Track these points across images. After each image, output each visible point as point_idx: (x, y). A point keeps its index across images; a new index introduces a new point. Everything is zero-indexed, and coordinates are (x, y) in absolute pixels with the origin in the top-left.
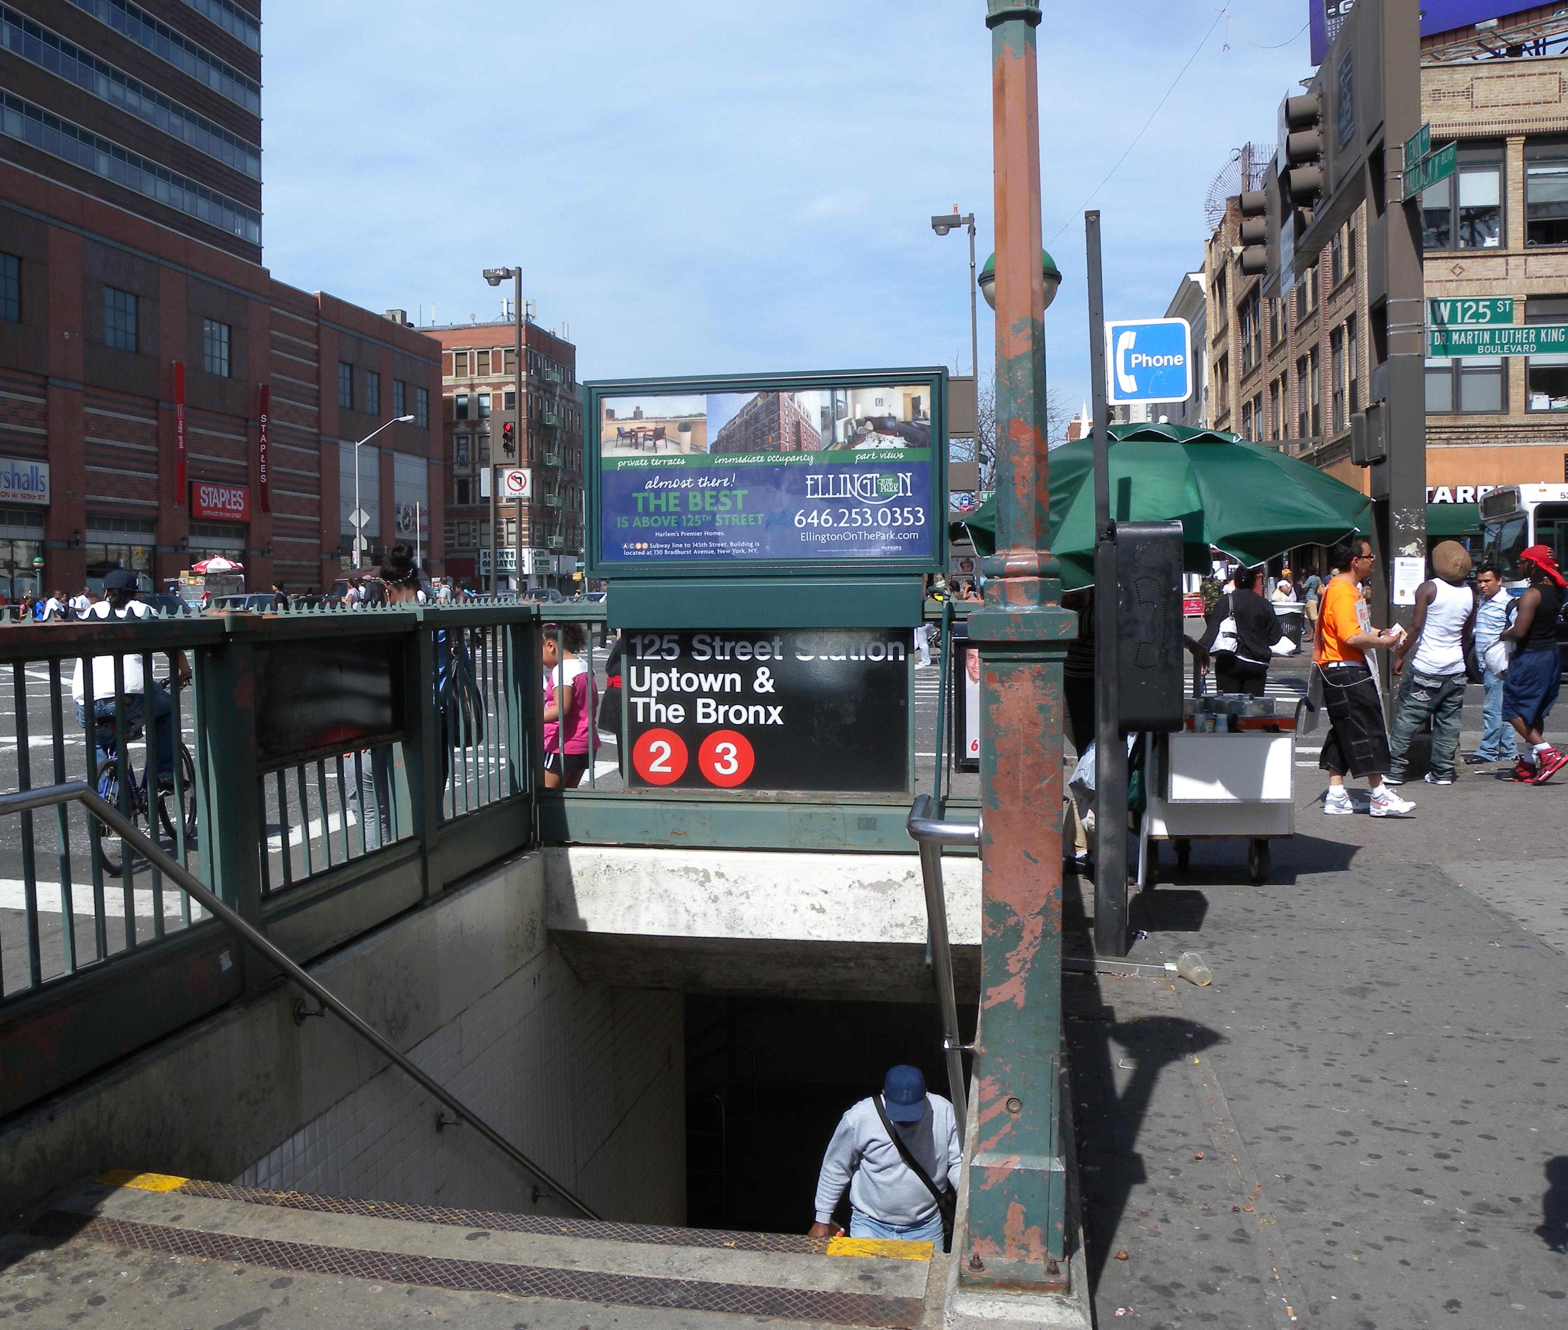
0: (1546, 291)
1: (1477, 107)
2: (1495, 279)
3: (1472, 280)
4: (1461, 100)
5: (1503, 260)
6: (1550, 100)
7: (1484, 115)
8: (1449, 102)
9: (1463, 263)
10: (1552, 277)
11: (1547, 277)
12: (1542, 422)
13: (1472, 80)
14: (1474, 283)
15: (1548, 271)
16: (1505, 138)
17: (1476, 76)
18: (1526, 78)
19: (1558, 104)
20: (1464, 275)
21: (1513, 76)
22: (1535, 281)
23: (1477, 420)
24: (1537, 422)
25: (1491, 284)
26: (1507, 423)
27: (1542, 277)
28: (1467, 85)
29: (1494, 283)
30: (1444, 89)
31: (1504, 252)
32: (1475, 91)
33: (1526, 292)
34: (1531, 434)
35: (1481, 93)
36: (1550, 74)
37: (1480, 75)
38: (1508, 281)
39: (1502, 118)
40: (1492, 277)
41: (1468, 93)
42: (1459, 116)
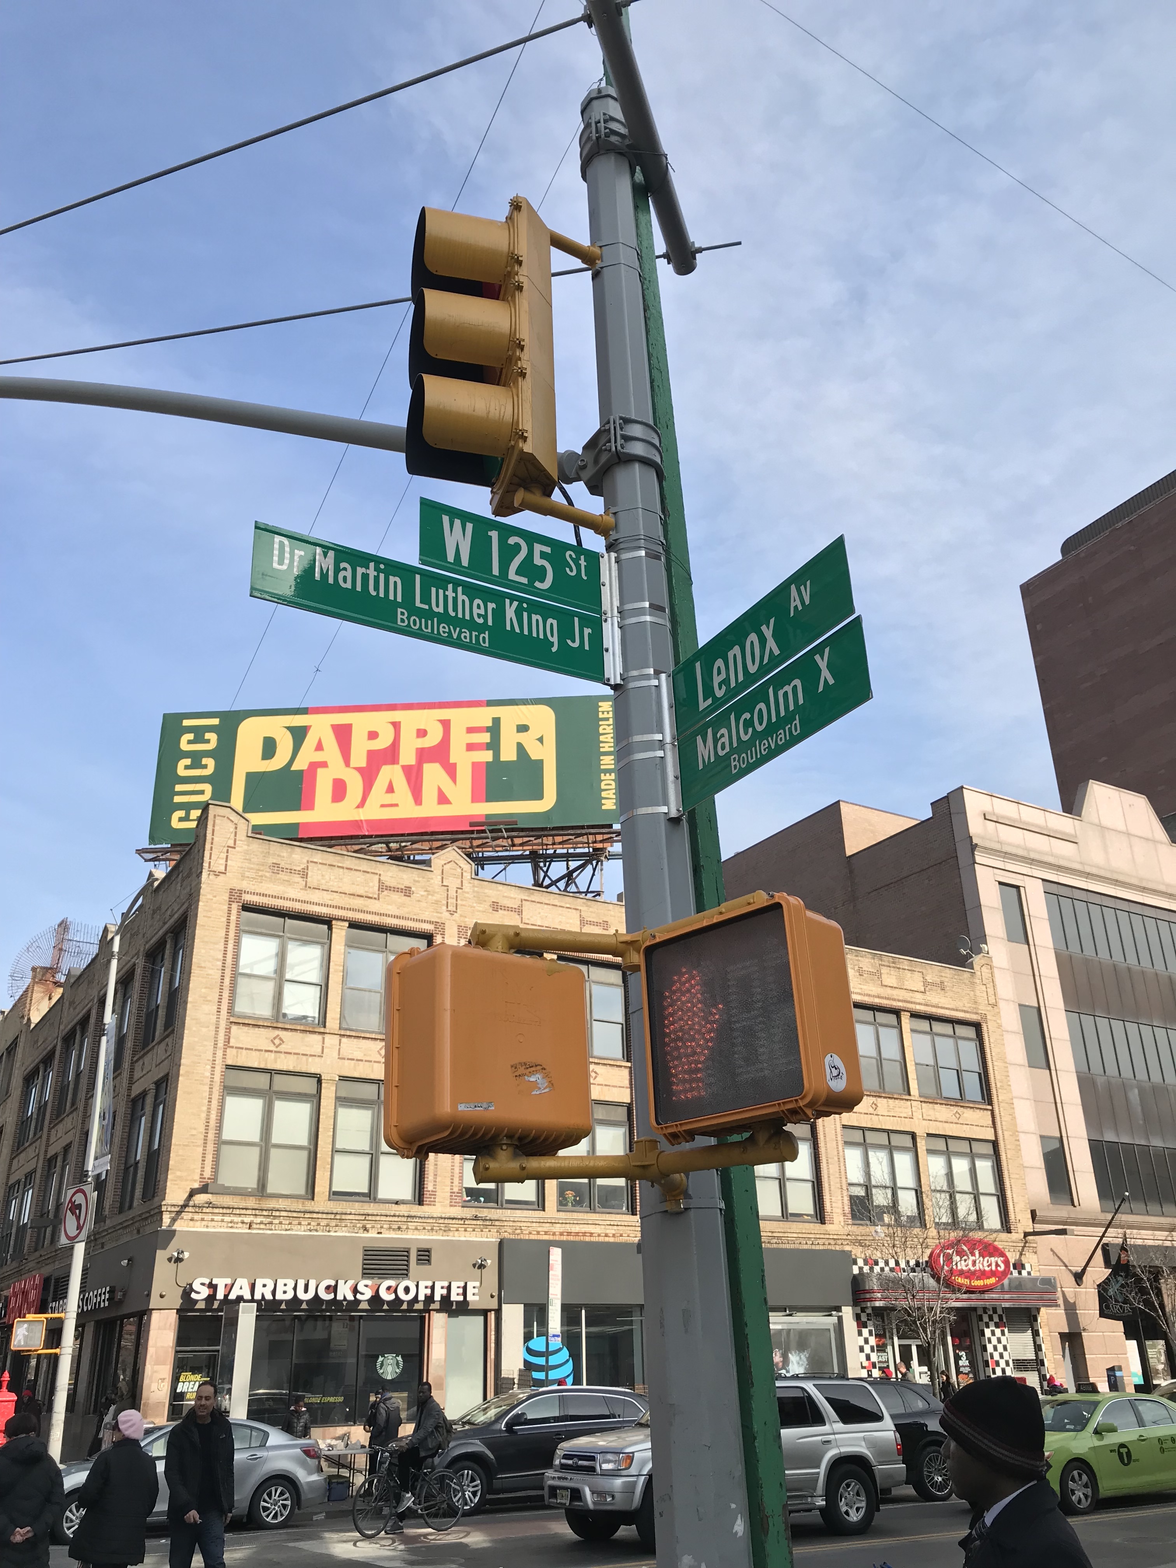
0: (356, 1075)
1: (310, 887)
2: (311, 1055)
3: (290, 1053)
4: (297, 879)
5: (320, 1037)
6: (371, 896)
7: (315, 896)
8: (286, 878)
9: (283, 1034)
10: (362, 1060)
11: (358, 1060)
12: (344, 1211)
13: (308, 862)
14: (292, 1056)
15: (358, 1055)
16: (331, 921)
17: (311, 860)
18: (352, 872)
19: (376, 901)
20: (283, 1048)
21: (343, 868)
22: (346, 1062)
23: (281, 1204)
24: (339, 1210)
25: (307, 1060)
26: (311, 1209)
27: (353, 1059)
28: (303, 866)
29: (310, 1059)
30: (282, 865)
31: (322, 1030)
32: (310, 874)
33: (338, 1073)
34: (333, 1223)
35: (315, 875)
36: (372, 873)
37: (315, 860)
38: (323, 1059)
39: (330, 903)
40: (308, 1053)
41: (304, 874)
42: (292, 893)
